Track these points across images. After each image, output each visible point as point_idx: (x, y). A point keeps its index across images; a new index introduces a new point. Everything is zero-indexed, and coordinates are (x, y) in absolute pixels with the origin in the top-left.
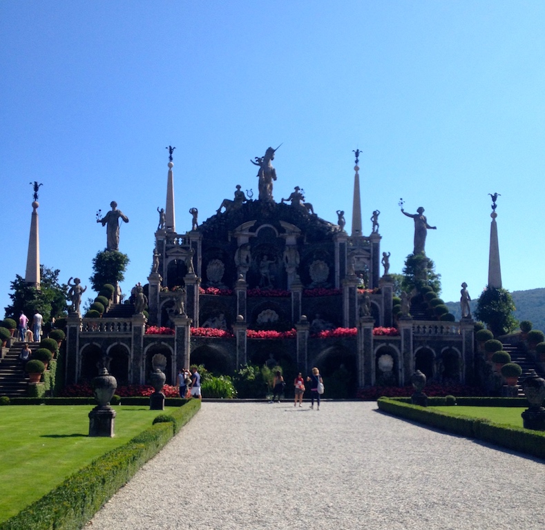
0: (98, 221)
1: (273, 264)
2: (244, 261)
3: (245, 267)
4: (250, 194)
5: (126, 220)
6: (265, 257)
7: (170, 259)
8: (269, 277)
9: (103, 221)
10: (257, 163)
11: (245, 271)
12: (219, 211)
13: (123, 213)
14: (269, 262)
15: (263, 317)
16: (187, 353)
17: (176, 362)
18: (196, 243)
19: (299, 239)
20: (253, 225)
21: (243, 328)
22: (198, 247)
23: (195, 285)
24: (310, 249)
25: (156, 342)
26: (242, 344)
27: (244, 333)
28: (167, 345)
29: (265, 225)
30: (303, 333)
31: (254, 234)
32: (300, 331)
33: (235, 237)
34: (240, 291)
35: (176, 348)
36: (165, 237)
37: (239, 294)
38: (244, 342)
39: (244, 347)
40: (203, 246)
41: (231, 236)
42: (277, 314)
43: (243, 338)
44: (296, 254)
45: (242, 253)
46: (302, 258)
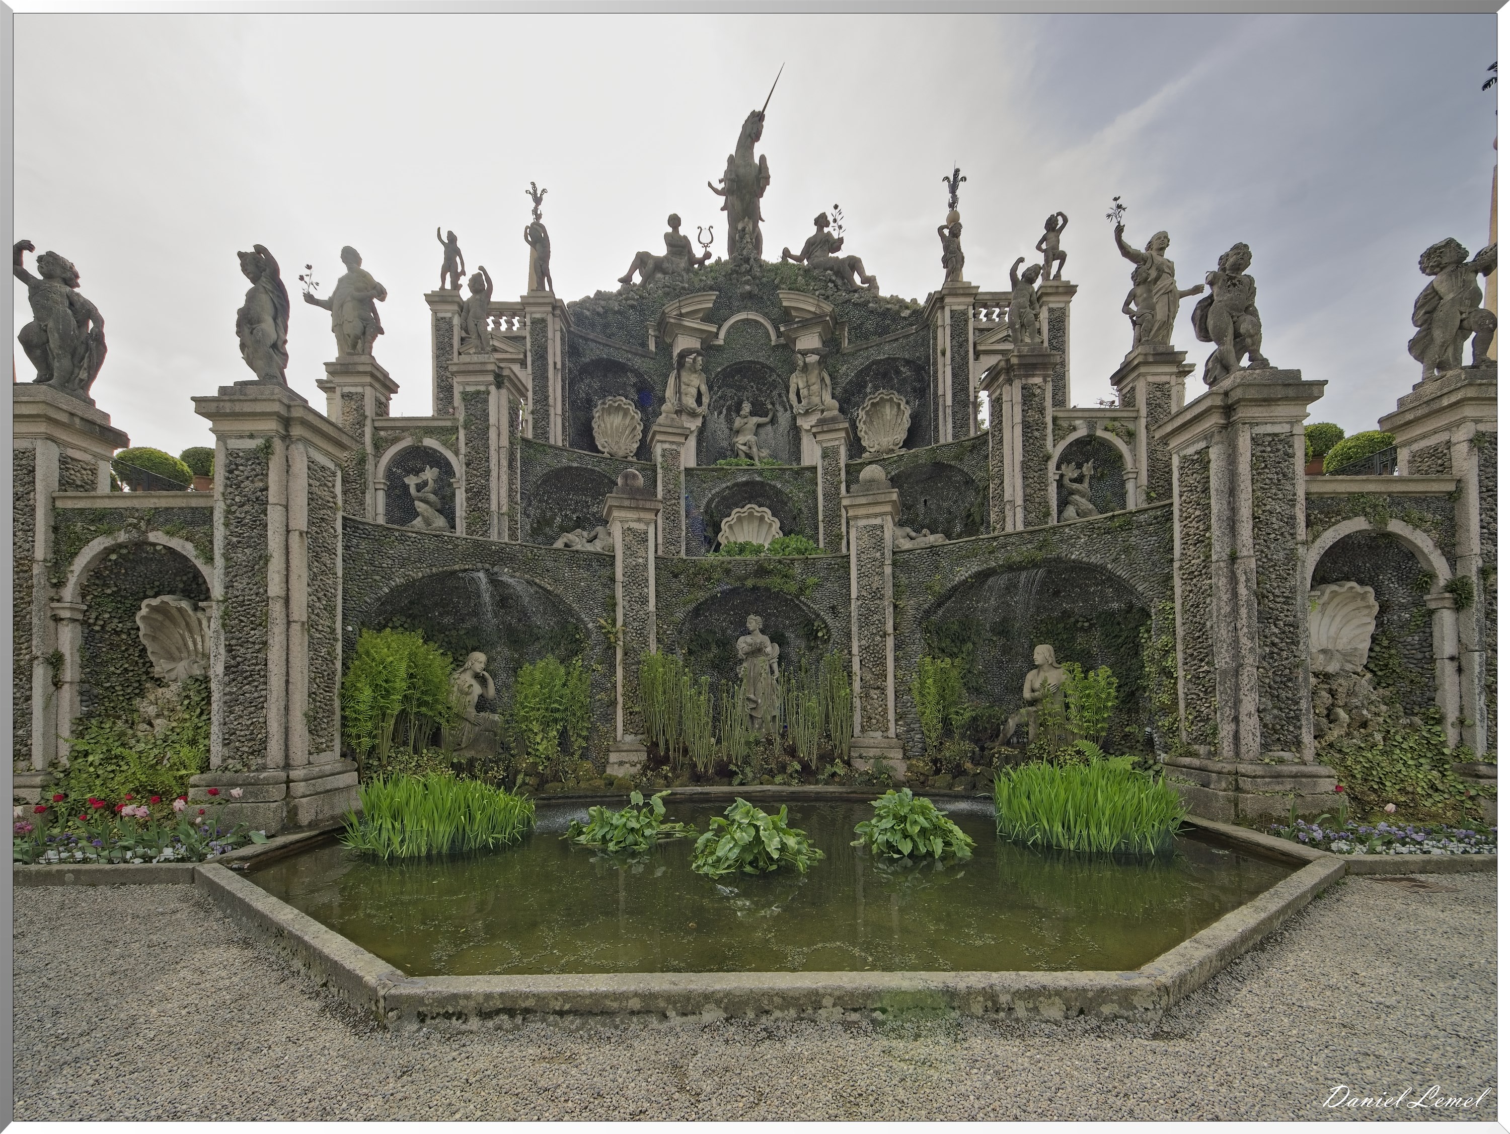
1: (766, 424)
2: (690, 402)
4: (706, 241)
11: (692, 425)
12: (626, 280)
14: (756, 418)
15: (736, 529)
16: (288, 589)
17: (222, 638)
18: (543, 321)
19: (831, 343)
20: (711, 305)
21: (643, 515)
22: (550, 334)
23: (493, 388)
24: (859, 362)
25: (122, 532)
26: (635, 576)
27: (646, 533)
28: (183, 547)
29: (742, 316)
30: (874, 527)
31: (713, 329)
32: (862, 523)
33: (668, 340)
34: (667, 446)
35: (219, 561)
36: (456, 308)
37: (663, 456)
38: (646, 566)
39: (647, 587)
40: (572, 350)
41: (656, 337)
42: (776, 520)
43: (641, 553)
44: (823, 380)
45: (685, 376)
46: (839, 390)
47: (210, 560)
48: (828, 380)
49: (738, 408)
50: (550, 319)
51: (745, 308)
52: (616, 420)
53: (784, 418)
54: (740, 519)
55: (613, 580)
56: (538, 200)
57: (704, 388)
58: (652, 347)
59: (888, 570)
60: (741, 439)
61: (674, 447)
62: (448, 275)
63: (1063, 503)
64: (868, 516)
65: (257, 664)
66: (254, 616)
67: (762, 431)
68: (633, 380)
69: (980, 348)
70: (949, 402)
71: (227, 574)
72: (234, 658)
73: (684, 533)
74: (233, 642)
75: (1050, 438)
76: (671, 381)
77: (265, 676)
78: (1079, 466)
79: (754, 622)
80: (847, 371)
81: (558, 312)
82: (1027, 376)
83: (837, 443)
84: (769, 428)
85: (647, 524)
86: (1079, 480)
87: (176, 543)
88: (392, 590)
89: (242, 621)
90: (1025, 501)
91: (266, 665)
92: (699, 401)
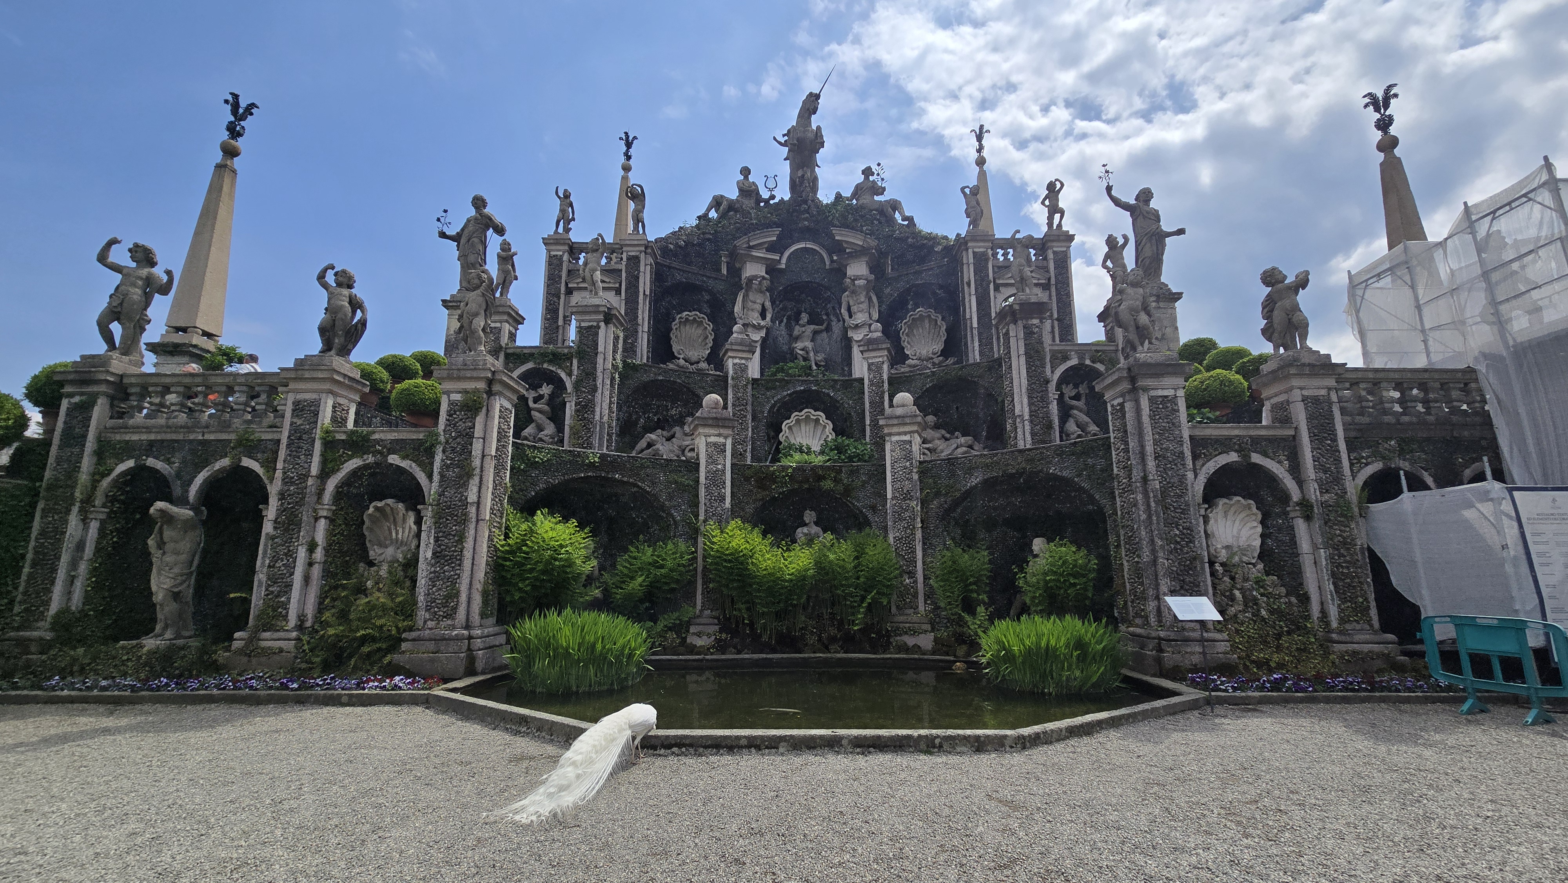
0: (443, 235)
1: (821, 331)
2: (756, 317)
3: (759, 328)
4: (771, 184)
5: (500, 231)
6: (805, 317)
11: (757, 336)
12: (703, 218)
13: (498, 219)
14: (812, 327)
15: (794, 429)
16: (479, 497)
17: (433, 532)
18: (637, 258)
19: (876, 268)
20: (775, 238)
21: (722, 431)
22: (642, 269)
23: (602, 324)
24: (901, 285)
25: (370, 456)
26: (715, 479)
27: (724, 445)
28: (411, 466)
29: (802, 245)
30: (905, 442)
31: (776, 257)
32: (895, 438)
33: (737, 265)
34: (737, 361)
35: (436, 477)
36: (567, 248)
37: (734, 369)
38: (724, 471)
39: (724, 488)
40: (658, 276)
41: (728, 263)
42: (829, 422)
43: (721, 461)
44: (870, 299)
45: (751, 296)
46: (884, 307)
47: (430, 477)
48: (874, 299)
49: (797, 320)
50: (642, 256)
51: (804, 239)
52: (693, 331)
53: (836, 328)
54: (798, 422)
55: (697, 481)
56: (629, 145)
57: (768, 304)
58: (724, 271)
59: (916, 477)
60: (799, 345)
61: (743, 361)
62: (562, 223)
63: (1065, 415)
64: (899, 434)
65: (456, 551)
66: (456, 516)
67: (819, 337)
68: (707, 297)
69: (998, 282)
70: (975, 325)
71: (440, 486)
72: (439, 546)
73: (750, 434)
74: (441, 534)
75: (1048, 366)
76: (740, 298)
77: (460, 560)
78: (1076, 386)
79: (809, 516)
80: (892, 292)
81: (649, 251)
82: (1027, 319)
83: (881, 359)
84: (824, 335)
85: (726, 438)
86: (1077, 397)
87: (405, 464)
88: (536, 494)
89: (447, 519)
90: (1031, 416)
91: (461, 552)
92: (763, 316)
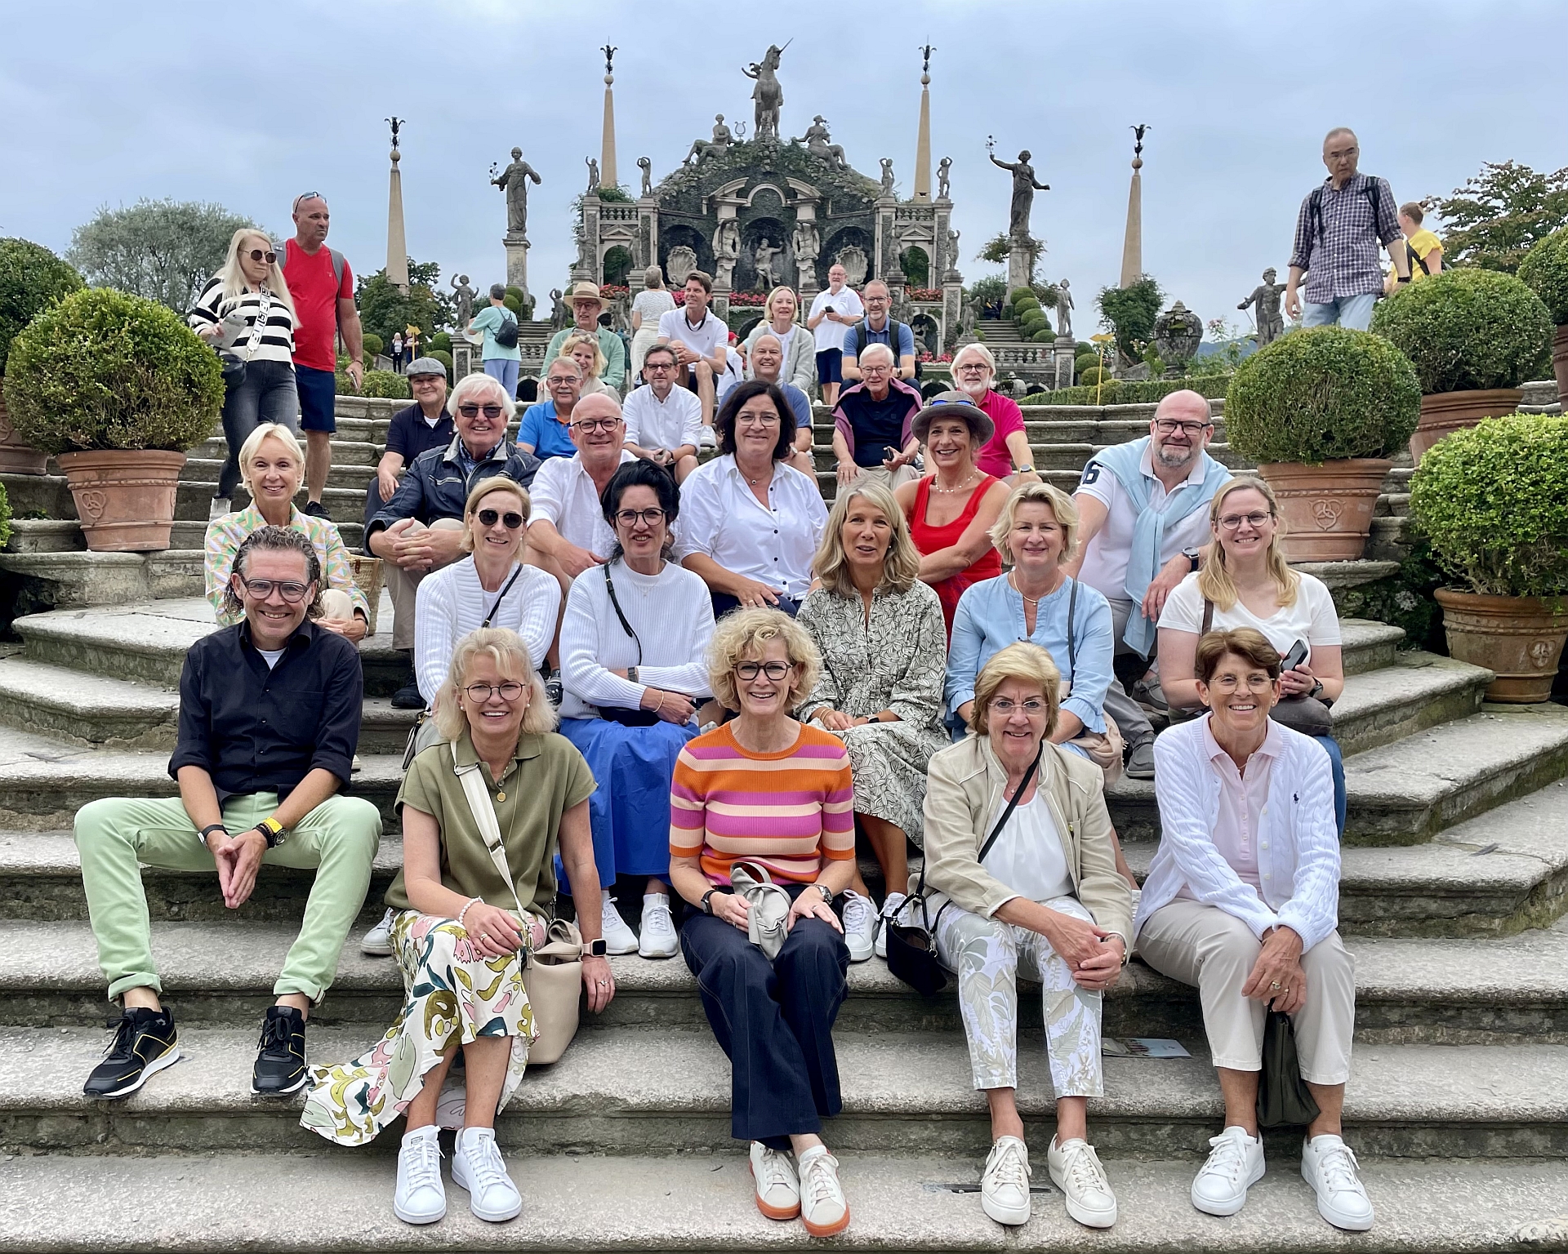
0: (494, 182)
1: (777, 253)
2: (729, 249)
3: (731, 259)
5: (536, 180)
6: (765, 242)
7: (608, 246)
8: (769, 277)
9: (502, 183)
10: (754, 73)
11: (729, 266)
12: (687, 161)
13: (533, 168)
14: (771, 250)
18: (648, 217)
20: (743, 185)
22: (652, 225)
24: (837, 226)
29: (762, 186)
31: (743, 199)
33: (715, 209)
36: (598, 208)
40: (660, 224)
41: (708, 206)
44: (813, 237)
45: (725, 235)
46: (824, 243)
48: (817, 237)
49: (759, 244)
50: (651, 215)
51: (765, 181)
52: (680, 260)
57: (737, 239)
58: (705, 212)
60: (760, 267)
62: (592, 185)
68: (692, 233)
69: (899, 238)
76: (717, 235)
80: (830, 230)
81: (656, 211)
92: (734, 248)
